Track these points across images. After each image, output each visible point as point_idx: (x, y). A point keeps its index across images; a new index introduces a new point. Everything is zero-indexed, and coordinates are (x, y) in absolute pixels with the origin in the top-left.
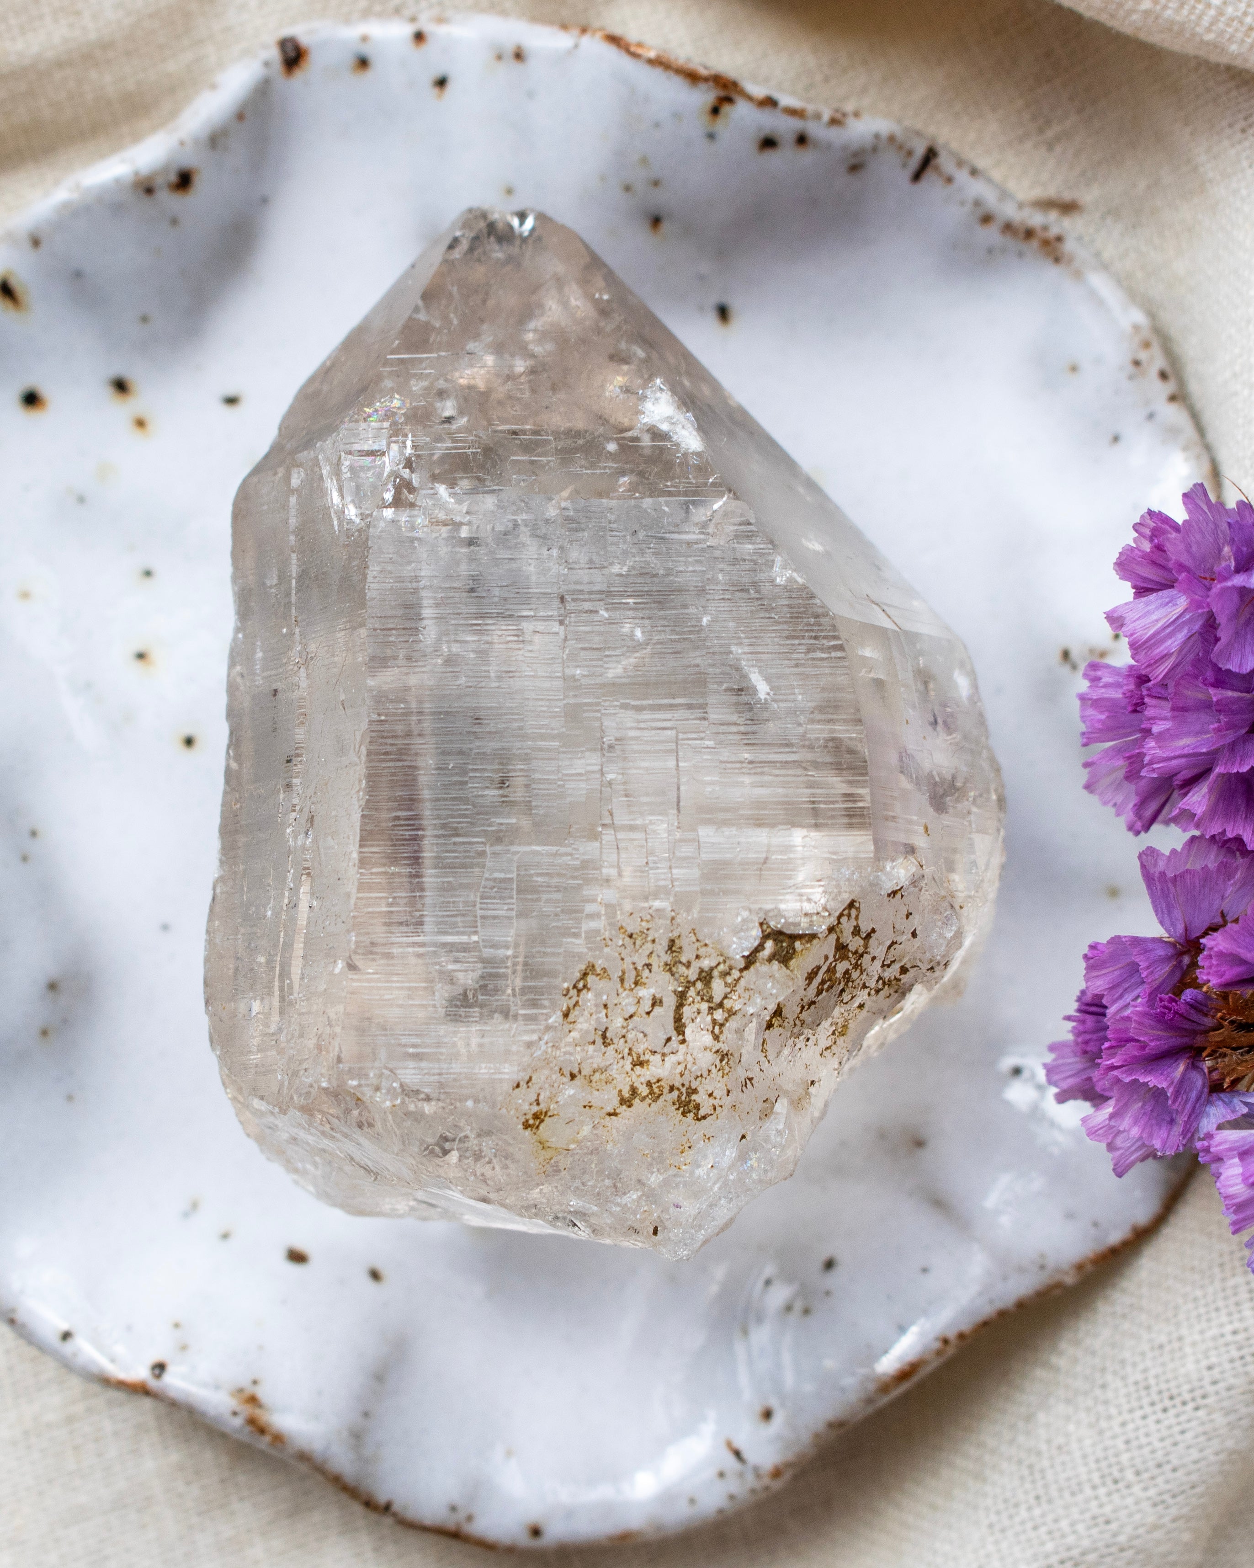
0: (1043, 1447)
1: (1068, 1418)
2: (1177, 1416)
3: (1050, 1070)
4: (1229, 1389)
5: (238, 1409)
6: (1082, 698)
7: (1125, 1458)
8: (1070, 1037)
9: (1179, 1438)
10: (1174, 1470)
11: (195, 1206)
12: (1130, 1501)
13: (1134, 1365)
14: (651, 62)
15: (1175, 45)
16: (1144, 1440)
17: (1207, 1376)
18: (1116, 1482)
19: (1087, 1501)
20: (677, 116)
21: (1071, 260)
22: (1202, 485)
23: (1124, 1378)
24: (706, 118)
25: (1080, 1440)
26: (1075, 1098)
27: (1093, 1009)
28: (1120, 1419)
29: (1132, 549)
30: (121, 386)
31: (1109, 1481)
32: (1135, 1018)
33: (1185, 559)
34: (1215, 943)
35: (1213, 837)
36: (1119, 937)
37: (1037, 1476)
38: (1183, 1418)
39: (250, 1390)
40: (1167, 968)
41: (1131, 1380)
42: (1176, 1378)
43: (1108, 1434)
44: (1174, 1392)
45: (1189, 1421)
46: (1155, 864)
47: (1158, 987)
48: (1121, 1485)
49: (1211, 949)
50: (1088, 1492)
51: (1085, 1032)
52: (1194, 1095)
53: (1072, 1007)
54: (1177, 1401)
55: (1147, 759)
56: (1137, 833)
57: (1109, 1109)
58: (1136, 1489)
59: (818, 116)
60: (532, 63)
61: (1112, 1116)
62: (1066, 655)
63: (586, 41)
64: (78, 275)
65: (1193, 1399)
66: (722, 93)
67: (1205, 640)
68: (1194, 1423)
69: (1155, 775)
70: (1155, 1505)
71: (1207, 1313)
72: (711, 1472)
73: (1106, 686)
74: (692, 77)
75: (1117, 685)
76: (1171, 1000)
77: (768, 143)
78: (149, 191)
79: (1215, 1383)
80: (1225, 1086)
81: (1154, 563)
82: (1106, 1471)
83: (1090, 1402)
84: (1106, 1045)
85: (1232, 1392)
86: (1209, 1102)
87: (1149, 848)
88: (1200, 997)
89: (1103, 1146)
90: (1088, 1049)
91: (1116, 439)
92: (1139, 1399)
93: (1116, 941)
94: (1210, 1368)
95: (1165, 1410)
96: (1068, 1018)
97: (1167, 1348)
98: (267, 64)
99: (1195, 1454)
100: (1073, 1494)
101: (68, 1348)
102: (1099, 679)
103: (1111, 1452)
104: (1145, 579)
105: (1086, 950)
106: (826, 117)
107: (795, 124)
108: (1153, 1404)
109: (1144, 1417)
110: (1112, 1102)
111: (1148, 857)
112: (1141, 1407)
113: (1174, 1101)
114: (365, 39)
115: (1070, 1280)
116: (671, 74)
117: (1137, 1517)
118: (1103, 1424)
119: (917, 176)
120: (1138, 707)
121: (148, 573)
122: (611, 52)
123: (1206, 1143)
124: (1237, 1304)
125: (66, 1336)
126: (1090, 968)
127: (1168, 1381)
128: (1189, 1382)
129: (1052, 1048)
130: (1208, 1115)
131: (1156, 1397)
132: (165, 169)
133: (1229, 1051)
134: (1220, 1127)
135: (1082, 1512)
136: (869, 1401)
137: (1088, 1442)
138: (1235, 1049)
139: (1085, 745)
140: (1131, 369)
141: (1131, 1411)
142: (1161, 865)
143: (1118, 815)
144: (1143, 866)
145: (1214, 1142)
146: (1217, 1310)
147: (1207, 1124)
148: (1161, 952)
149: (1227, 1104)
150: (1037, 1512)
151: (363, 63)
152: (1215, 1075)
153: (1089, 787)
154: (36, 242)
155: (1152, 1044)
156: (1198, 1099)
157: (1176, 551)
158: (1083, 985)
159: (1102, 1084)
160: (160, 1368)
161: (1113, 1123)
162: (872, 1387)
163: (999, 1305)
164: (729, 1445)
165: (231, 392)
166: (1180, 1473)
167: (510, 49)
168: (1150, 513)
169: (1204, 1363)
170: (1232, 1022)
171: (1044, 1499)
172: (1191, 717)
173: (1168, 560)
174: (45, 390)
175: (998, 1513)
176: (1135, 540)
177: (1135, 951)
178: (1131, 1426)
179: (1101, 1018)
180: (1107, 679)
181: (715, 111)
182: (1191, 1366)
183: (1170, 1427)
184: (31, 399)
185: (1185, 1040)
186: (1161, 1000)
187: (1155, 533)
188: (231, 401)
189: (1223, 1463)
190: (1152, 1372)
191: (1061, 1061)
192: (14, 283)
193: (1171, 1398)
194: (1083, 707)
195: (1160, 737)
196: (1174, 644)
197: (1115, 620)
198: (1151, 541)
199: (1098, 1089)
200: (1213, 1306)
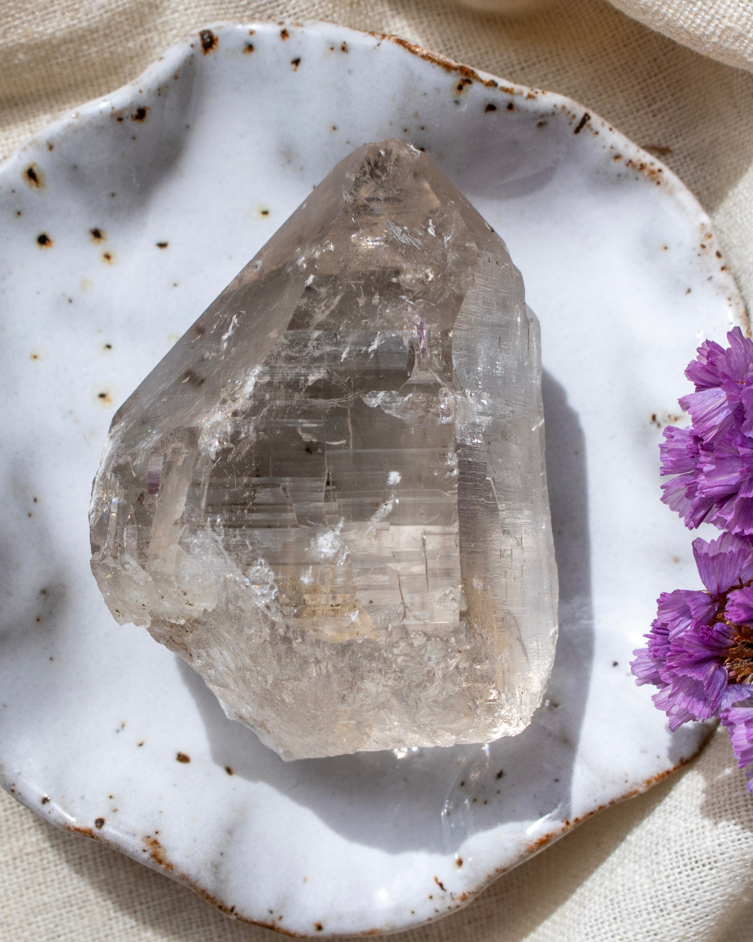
0: (620, 888)
1: (635, 872)
2: (699, 872)
3: (633, 665)
4: (730, 858)
5: (146, 849)
6: (662, 447)
7: (668, 896)
8: (647, 646)
9: (700, 885)
10: (696, 905)
11: (123, 726)
12: (669, 922)
13: (676, 841)
14: (423, 57)
15: (732, 63)
16: (679, 886)
17: (718, 850)
18: (661, 910)
19: (644, 921)
20: (438, 90)
21: (666, 184)
22: (739, 328)
23: (669, 849)
24: (455, 91)
25: (641, 885)
26: (647, 682)
27: (661, 631)
28: (666, 873)
29: (696, 363)
30: (97, 234)
31: (657, 909)
32: (686, 639)
33: (727, 371)
34: (735, 597)
35: (736, 534)
36: (679, 591)
37: (616, 905)
38: (702, 874)
39: (154, 837)
40: (706, 609)
41: (673, 851)
42: (700, 850)
43: (658, 882)
44: (698, 858)
45: (706, 876)
46: (702, 548)
47: (701, 621)
48: (665, 913)
49: (733, 601)
50: (645, 916)
51: (655, 645)
52: (719, 685)
53: (648, 629)
54: (700, 864)
55: (699, 486)
56: (691, 528)
57: (669, 691)
58: (673, 915)
59: (521, 93)
60: (352, 53)
61: (670, 696)
62: (654, 418)
63: (385, 42)
64: (75, 167)
65: (710, 863)
66: (465, 78)
67: (736, 419)
68: (709, 877)
69: (704, 496)
70: (684, 925)
71: (720, 812)
72: (426, 895)
73: (676, 441)
74: (448, 67)
75: (684, 441)
76: (708, 629)
77: (491, 108)
78: (120, 119)
79: (722, 854)
80: (738, 680)
81: (708, 372)
82: (657, 904)
83: (649, 863)
84: (669, 654)
85: (732, 860)
86: (727, 690)
87: (698, 539)
88: (725, 628)
89: (664, 713)
90: (657, 654)
91: (689, 291)
92: (678, 862)
93: (677, 592)
94: (720, 845)
95: (692, 869)
96: (646, 636)
97: (696, 832)
98: (192, 46)
99: (708, 896)
100: (636, 917)
101: (46, 808)
102: (672, 437)
103: (659, 893)
104: (702, 381)
105: (659, 597)
106: (525, 94)
107: (507, 97)
108: (685, 865)
109: (680, 873)
110: (670, 687)
111: (697, 544)
112: (679, 867)
113: (708, 689)
114: (252, 33)
115: (642, 789)
116: (434, 64)
117: (674, 932)
118: (656, 876)
119: (577, 131)
120: (695, 454)
121: (109, 347)
122: (400, 50)
123: (725, 714)
124: (738, 808)
125: (45, 801)
126: (660, 608)
127: (695, 852)
128: (708, 853)
129: (635, 652)
130: (727, 698)
131: (687, 861)
132: (130, 107)
133: (741, 660)
134: (734, 705)
135: (641, 928)
136: (522, 857)
137: (646, 886)
138: (744, 659)
139: (662, 475)
140: (699, 250)
141: (672, 869)
142: (705, 550)
143: (681, 516)
144: (695, 550)
145: (730, 714)
146: (726, 811)
147: (725, 703)
148: (703, 600)
149: (738, 691)
150: (614, 927)
151: (250, 48)
152: (732, 674)
153: (664, 499)
154: (51, 148)
155: (696, 655)
156: (722, 687)
157: (722, 367)
158: (656, 617)
159: (665, 676)
160: (100, 822)
161: (671, 699)
162: (523, 849)
163: (600, 803)
164: (436, 880)
165: (162, 240)
166: (699, 907)
167: (339, 44)
168: (707, 342)
169: (717, 842)
170: (743, 643)
171: (619, 919)
172: (726, 464)
173: (717, 370)
174: (51, 235)
175: (591, 927)
176: (698, 357)
177: (688, 599)
178: (672, 878)
179: (665, 637)
180: (677, 437)
181: (460, 88)
182: (709, 843)
183: (695, 879)
184: (43, 240)
185: (716, 653)
186: (702, 629)
187: (710, 354)
188: (162, 245)
189: (725, 901)
190: (686, 846)
191: (640, 661)
192: (36, 170)
193: (696, 862)
194: (662, 452)
195: (708, 475)
196: (718, 420)
197: (684, 404)
198: (708, 359)
199: (662, 679)
200: (724, 808)
